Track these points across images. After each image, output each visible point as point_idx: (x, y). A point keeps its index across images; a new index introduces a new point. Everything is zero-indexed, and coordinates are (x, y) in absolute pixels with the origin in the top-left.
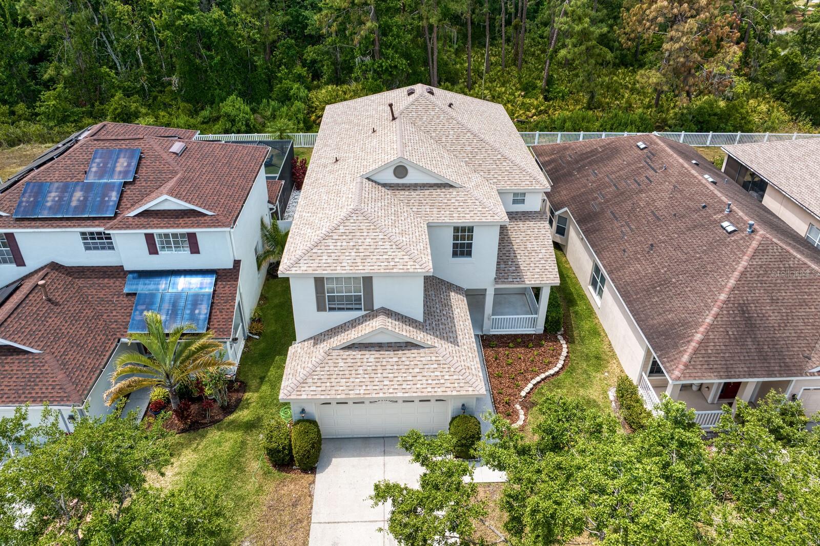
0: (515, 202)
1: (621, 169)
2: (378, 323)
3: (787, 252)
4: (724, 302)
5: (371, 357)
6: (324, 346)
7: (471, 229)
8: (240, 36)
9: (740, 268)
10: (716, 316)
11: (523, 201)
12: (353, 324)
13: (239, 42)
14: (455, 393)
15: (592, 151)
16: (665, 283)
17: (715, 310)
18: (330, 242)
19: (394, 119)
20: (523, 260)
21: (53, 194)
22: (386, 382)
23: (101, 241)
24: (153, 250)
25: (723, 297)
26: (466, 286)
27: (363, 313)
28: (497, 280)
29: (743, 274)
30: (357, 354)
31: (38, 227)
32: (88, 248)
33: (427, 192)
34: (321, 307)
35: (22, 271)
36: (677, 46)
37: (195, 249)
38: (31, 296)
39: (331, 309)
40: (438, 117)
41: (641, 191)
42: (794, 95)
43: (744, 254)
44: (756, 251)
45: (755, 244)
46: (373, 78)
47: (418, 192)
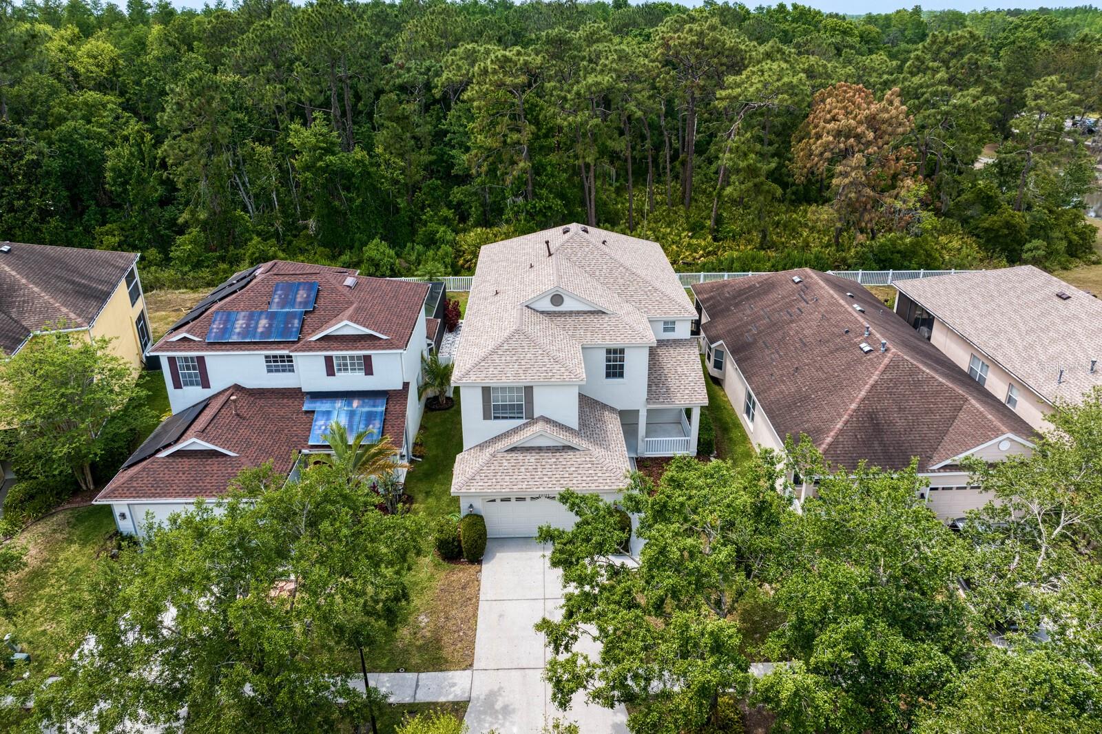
0: (666, 330)
1: (776, 303)
2: (538, 427)
3: (917, 367)
4: (855, 411)
5: (531, 458)
6: (490, 450)
7: (622, 351)
8: (383, 177)
9: (871, 382)
10: (846, 423)
11: (673, 329)
12: (516, 430)
13: (382, 183)
14: (607, 487)
15: (750, 287)
16: (805, 399)
17: (846, 417)
18: (495, 357)
19: (550, 255)
20: (673, 383)
21: (240, 322)
22: (546, 479)
23: (281, 364)
24: (330, 372)
25: (853, 406)
26: (619, 408)
27: (524, 421)
28: (648, 400)
29: (873, 386)
30: (520, 456)
31: (228, 350)
32: (270, 371)
33: (581, 318)
34: (486, 416)
35: (207, 393)
36: (847, 181)
37: (369, 371)
38: (223, 411)
39: (496, 418)
40: (592, 253)
41: (792, 322)
42: (987, 230)
43: (876, 369)
44: (887, 366)
45: (886, 361)
46: (525, 220)
47: (573, 318)
